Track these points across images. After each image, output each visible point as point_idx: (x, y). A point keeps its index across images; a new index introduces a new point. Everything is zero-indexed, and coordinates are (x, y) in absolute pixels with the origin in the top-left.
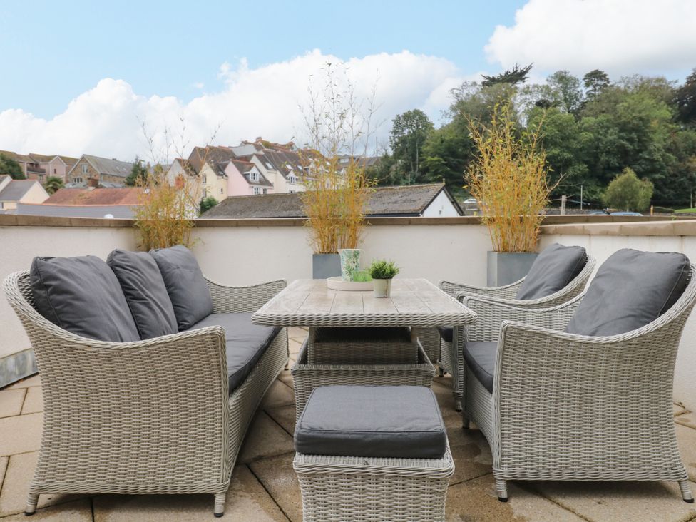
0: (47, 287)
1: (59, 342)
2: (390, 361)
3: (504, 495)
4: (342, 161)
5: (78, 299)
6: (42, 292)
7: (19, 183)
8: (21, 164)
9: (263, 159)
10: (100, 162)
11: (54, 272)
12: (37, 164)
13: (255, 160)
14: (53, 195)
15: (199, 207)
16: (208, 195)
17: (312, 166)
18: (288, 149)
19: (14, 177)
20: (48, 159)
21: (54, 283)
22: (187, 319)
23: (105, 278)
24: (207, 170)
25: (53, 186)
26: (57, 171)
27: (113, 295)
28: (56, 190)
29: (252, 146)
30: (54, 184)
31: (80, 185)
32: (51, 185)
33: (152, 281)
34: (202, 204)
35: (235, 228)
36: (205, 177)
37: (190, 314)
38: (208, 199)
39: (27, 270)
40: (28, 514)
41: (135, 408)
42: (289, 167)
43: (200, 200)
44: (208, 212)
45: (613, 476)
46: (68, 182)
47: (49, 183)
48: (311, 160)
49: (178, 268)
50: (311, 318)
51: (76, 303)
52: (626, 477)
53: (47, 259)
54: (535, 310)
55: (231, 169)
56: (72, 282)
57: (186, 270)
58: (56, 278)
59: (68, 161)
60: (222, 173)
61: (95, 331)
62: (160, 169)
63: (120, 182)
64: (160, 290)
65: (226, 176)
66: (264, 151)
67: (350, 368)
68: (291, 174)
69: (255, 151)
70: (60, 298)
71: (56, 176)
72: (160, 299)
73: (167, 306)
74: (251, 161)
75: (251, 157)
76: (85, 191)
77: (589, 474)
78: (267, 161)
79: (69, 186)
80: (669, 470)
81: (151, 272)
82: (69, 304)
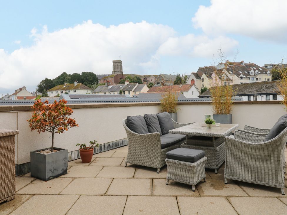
0: (129, 122)
1: (130, 133)
2: (206, 146)
3: (226, 182)
4: (268, 67)
5: (134, 125)
6: (128, 123)
7: (141, 85)
8: (141, 79)
9: (228, 70)
10: (165, 76)
11: (131, 119)
12: (146, 78)
13: (224, 71)
14: (151, 89)
15: (200, 91)
16: (204, 86)
17: (252, 71)
18: (240, 64)
19: (139, 84)
20: (149, 76)
21: (130, 121)
22: (165, 132)
23: (142, 121)
24: (204, 76)
25: (150, 86)
26: (152, 81)
27: (143, 124)
28: (151, 87)
29: (224, 65)
30: (151, 85)
31: (159, 85)
32: (150, 85)
33: (154, 121)
34: (202, 90)
35: (190, 105)
36: (203, 79)
37: (166, 130)
38: (204, 88)
39: (126, 119)
40: (125, 166)
41: (143, 148)
42: (240, 72)
43: (201, 88)
44: (203, 93)
45: (258, 183)
46: (155, 84)
47: (149, 85)
48: (251, 68)
49: (163, 118)
50: (187, 133)
51: (134, 126)
52: (262, 184)
53: (130, 116)
54: (259, 136)
55: (214, 75)
56: (134, 121)
57: (166, 119)
58: (131, 120)
59: (155, 76)
60: (210, 77)
61: (137, 131)
62: (186, 77)
63: (172, 83)
64: (157, 124)
65: (212, 78)
66: (229, 67)
67: (195, 146)
68: (242, 75)
69: (224, 67)
70: (131, 124)
71: (152, 82)
72: (156, 126)
73: (158, 128)
74: (223, 71)
75: (223, 69)
76: (160, 87)
77: (251, 181)
78: (230, 71)
79: (155, 85)
80: (277, 184)
81: (155, 119)
82: (133, 126)
